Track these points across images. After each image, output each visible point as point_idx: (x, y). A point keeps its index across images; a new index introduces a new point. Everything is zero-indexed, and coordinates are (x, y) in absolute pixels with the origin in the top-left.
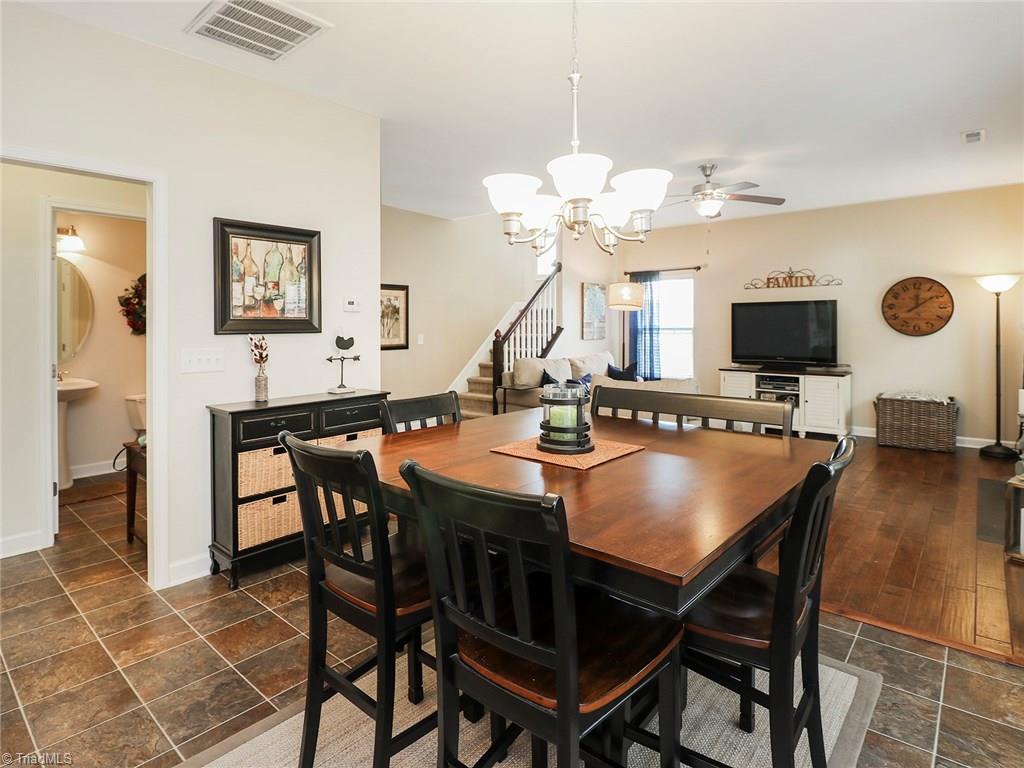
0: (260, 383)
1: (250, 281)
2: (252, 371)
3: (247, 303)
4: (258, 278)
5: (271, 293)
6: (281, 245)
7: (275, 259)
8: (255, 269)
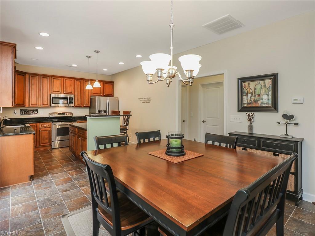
0: (251, 128)
1: (249, 95)
2: (248, 123)
3: (248, 102)
4: (252, 94)
5: (257, 98)
6: (261, 82)
7: (258, 87)
8: (251, 91)
